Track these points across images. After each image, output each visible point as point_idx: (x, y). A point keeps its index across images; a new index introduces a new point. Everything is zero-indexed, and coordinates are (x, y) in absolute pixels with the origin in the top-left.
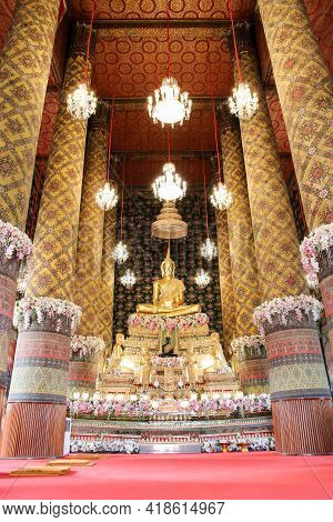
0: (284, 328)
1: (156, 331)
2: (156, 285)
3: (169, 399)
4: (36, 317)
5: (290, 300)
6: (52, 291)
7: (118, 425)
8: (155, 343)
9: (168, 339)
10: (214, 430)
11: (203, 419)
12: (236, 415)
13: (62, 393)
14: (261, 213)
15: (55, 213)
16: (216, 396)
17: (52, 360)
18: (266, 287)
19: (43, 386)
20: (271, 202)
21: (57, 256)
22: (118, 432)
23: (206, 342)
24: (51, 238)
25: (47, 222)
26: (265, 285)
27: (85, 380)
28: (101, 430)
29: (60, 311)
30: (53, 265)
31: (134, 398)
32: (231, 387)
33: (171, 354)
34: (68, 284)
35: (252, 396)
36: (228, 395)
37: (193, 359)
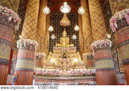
0: (100, 49)
1: (61, 51)
2: (61, 39)
3: (65, 70)
4: (24, 45)
5: (103, 40)
6: (29, 37)
7: (50, 78)
8: (61, 55)
9: (64, 53)
10: (78, 79)
11: (75, 76)
12: (84, 75)
13: (32, 68)
14: (94, 15)
15: (30, 14)
16: (78, 70)
17: (29, 58)
18: (95, 37)
19: (26, 66)
20: (97, 11)
21: (31, 27)
22: (49, 80)
23: (75, 54)
24: (29, 21)
25: (28, 17)
26: (95, 36)
27: (40, 65)
28: (44, 79)
29: (31, 43)
30: (29, 29)
31: (54, 70)
32: (83, 67)
33: (65, 57)
34: (34, 35)
35: (89, 70)
36: (82, 70)
37: (72, 59)
